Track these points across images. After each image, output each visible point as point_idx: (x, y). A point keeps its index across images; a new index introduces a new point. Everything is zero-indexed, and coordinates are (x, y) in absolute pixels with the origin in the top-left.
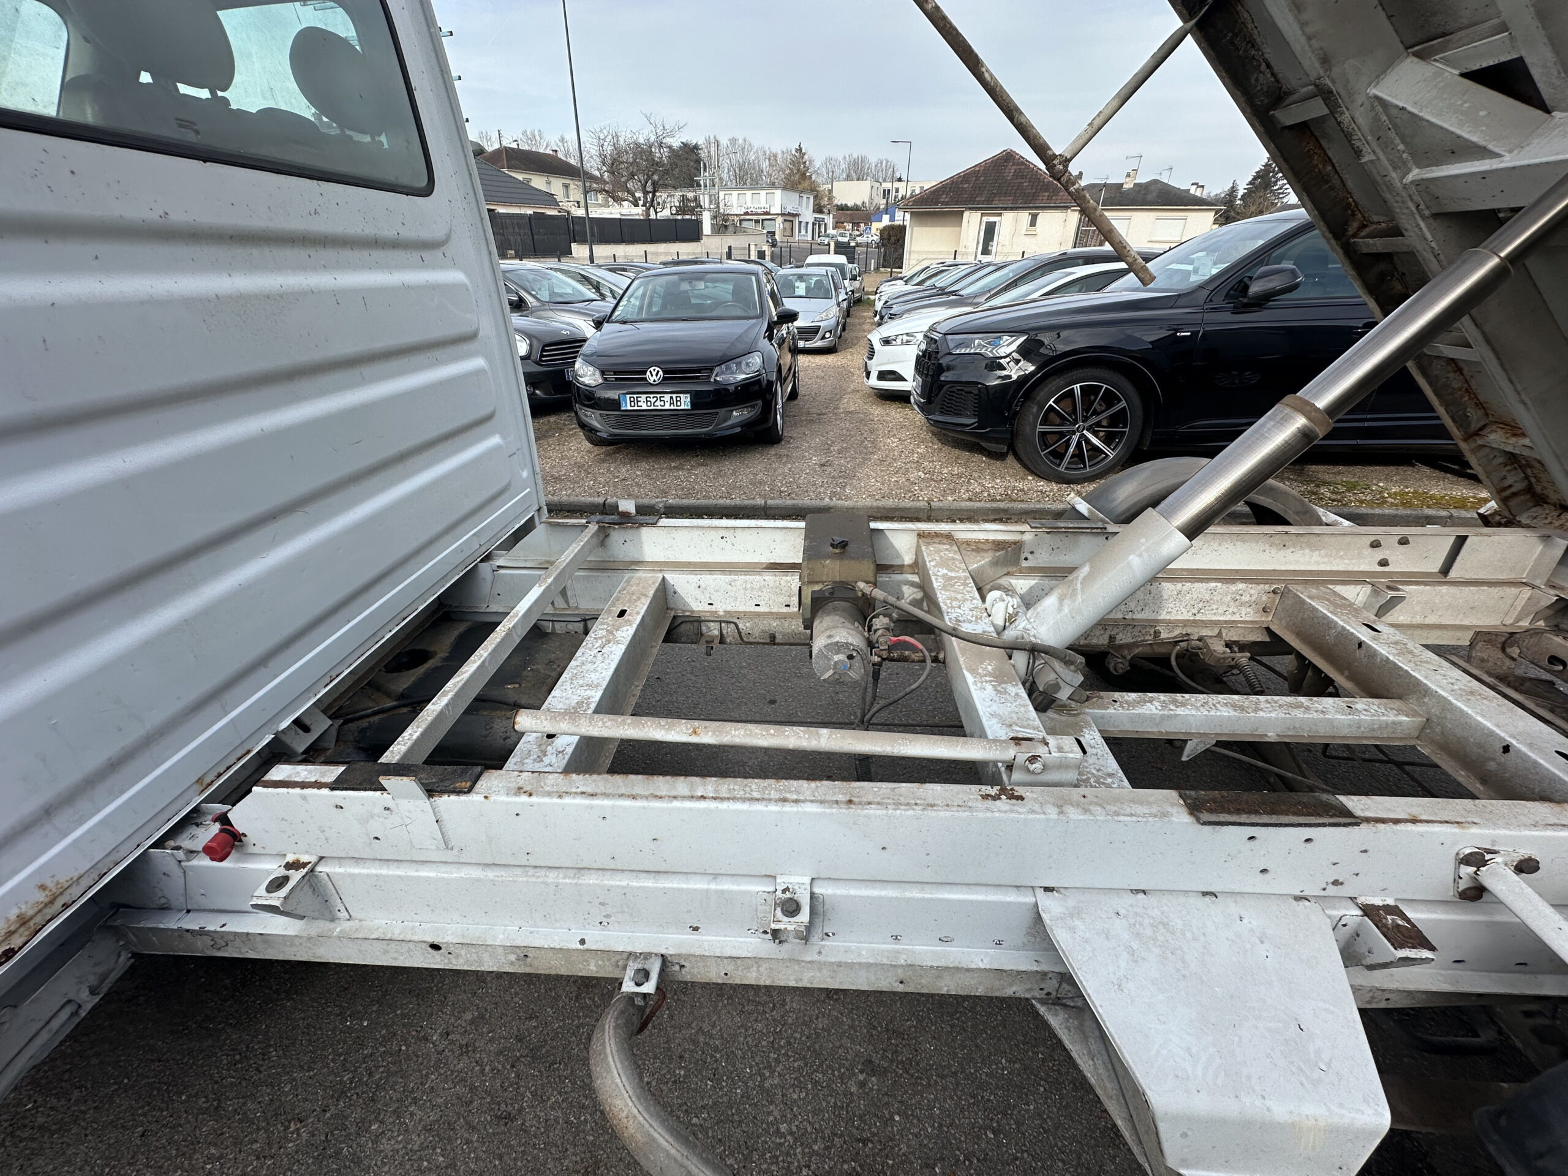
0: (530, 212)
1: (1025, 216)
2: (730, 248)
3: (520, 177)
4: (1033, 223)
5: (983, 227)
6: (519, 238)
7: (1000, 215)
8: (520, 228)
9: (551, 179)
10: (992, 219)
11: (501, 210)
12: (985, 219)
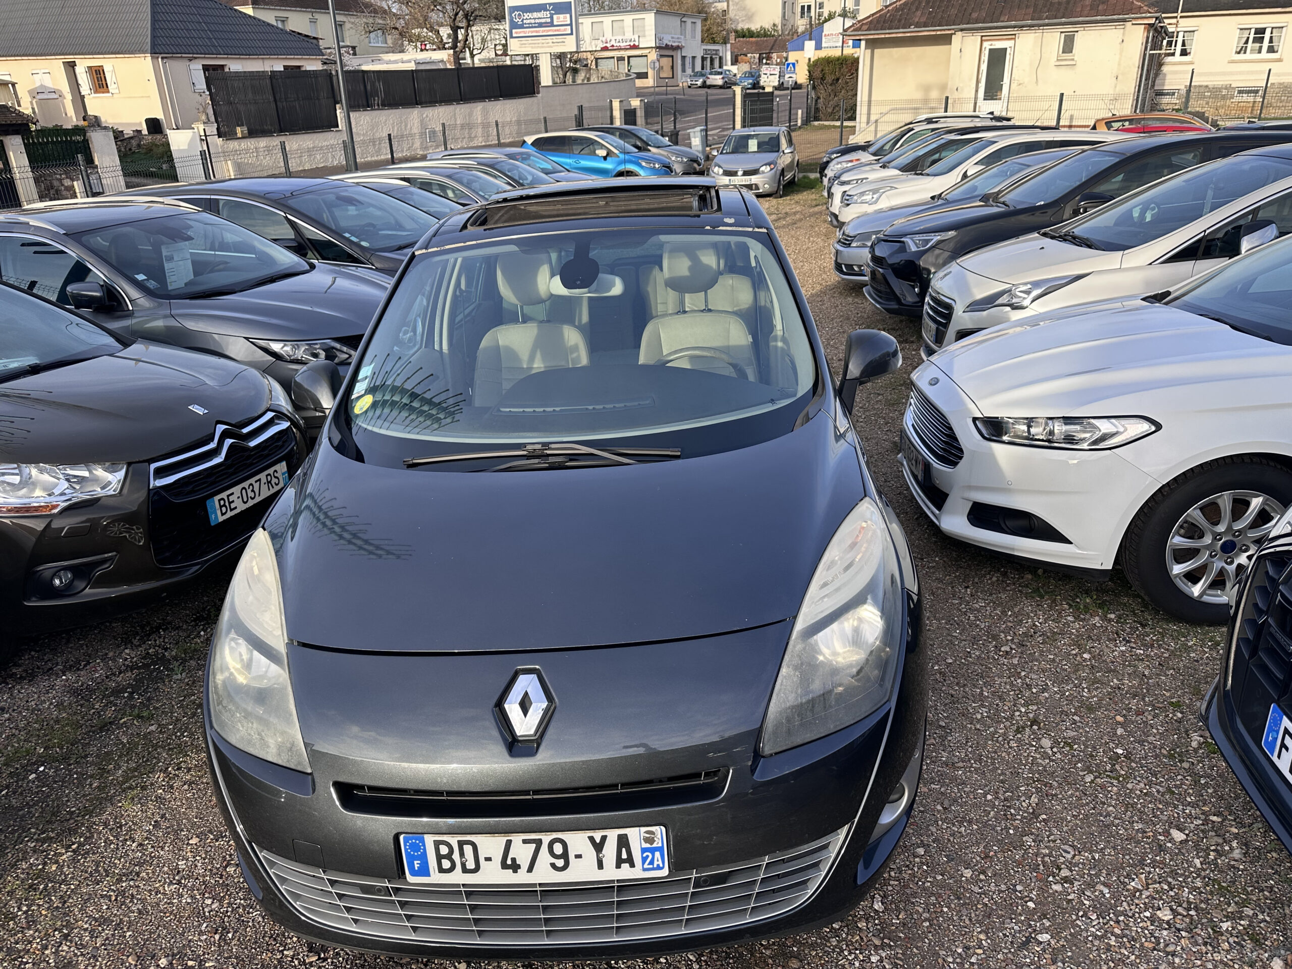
0: (279, 66)
1: (1053, 37)
3: (269, 16)
4: (1068, 46)
5: (985, 57)
6: (253, 108)
7: (1013, 37)
8: (255, 90)
10: (1000, 43)
12: (987, 45)
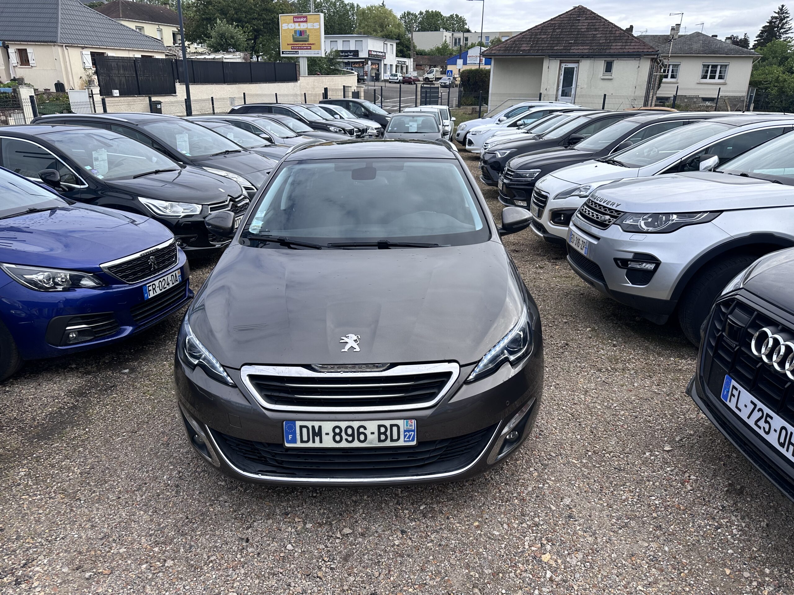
0: (138, 55)
1: (601, 65)
2: (326, 89)
3: (132, 25)
4: (609, 68)
5: (562, 73)
6: (123, 79)
7: (578, 62)
8: (125, 68)
9: (161, 27)
10: (570, 65)
11: (110, 53)
12: (564, 66)
